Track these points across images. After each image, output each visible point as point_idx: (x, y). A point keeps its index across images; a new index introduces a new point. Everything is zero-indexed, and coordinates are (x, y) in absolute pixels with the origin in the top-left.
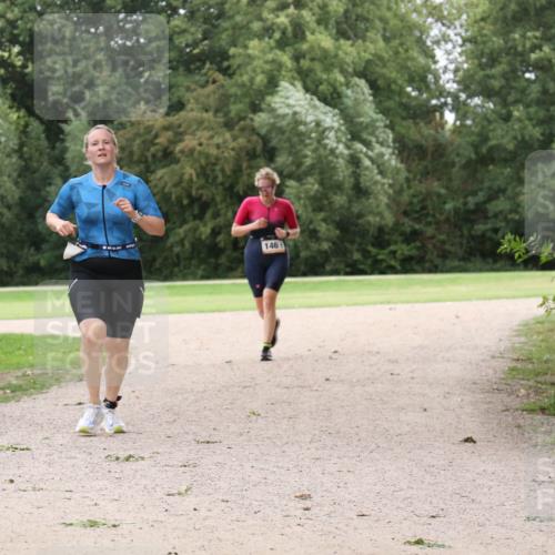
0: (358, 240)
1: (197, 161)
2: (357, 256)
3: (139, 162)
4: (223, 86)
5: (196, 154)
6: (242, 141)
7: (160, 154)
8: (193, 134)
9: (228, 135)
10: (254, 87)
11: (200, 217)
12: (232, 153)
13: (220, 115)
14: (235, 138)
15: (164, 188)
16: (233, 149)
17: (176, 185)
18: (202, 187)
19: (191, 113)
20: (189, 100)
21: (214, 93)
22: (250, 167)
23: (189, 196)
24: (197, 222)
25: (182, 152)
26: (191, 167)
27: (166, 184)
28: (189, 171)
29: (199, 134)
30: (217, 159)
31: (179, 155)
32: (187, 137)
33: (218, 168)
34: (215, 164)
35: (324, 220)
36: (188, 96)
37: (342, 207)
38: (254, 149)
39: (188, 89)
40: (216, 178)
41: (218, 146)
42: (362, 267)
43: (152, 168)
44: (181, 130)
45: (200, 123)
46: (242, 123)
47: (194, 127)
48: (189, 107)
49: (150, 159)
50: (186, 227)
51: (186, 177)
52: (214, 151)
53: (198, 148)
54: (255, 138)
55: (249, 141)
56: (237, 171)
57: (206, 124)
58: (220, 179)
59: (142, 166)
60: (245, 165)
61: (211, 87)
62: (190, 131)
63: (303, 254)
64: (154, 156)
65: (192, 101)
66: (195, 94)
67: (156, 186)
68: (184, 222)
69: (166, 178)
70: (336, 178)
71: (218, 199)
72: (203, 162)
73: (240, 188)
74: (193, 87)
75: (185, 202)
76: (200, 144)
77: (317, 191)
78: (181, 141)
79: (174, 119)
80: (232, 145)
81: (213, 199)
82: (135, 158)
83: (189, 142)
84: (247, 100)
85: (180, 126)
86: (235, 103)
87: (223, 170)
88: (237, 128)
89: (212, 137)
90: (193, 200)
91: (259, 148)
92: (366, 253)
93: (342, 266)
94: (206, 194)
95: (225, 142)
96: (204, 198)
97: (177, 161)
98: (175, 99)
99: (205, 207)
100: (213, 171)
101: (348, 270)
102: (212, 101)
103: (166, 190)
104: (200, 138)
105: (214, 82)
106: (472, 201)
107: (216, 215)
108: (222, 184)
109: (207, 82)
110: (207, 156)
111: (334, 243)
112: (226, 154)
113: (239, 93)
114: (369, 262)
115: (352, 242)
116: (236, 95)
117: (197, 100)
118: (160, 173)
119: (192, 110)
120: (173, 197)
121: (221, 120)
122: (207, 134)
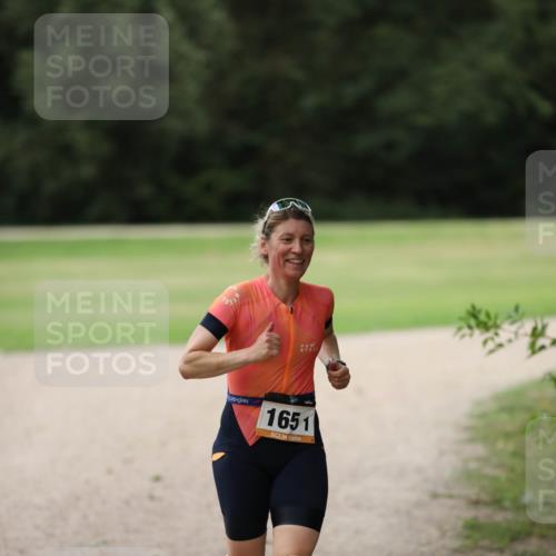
63: (50, 186)
106: (351, 93)
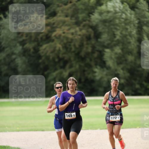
0: (138, 78)
1: (62, 41)
2: (137, 86)
3: (34, 41)
4: (75, 5)
5: (62, 37)
6: (84, 31)
7: (44, 38)
8: (60, 27)
9: (77, 29)
10: (90, 5)
11: (63, 67)
12: (79, 37)
13: (73, 18)
14: (81, 30)
15: (46, 54)
16: (80, 35)
17: (52, 52)
18: (64, 53)
19: (60, 18)
20: (58, 12)
21: (70, 8)
22: (87, 44)
23: (58, 57)
24: (62, 70)
25: (55, 36)
26: (60, 44)
27: (47, 51)
28: (59, 46)
29: (63, 27)
30: (72, 40)
31: (54, 38)
32: (58, 29)
33: (72, 44)
34: (71, 42)
35: (123, 69)
36: (58, 9)
37: (132, 62)
38: (90, 35)
39: (58, 6)
40: (71, 49)
41: (72, 34)
42: (139, 92)
43: (41, 44)
44: (55, 26)
45: (64, 22)
46: (84, 23)
47: (61, 25)
48: (59, 14)
49: (40, 39)
50: (57, 72)
51: (57, 48)
52: (70, 36)
53: (63, 35)
54: (90, 30)
55: (87, 31)
56: (82, 45)
57: (67, 23)
58: (73, 49)
59: (36, 43)
60: (85, 43)
61: (69, 5)
62: (59, 26)
64: (42, 38)
65: (60, 12)
66: (61, 8)
67: (43, 52)
68: (56, 70)
69: (48, 49)
70: (130, 47)
71: (72, 59)
72: (65, 41)
73: (82, 54)
74: (60, 4)
75: (57, 60)
76: (64, 33)
77: (120, 54)
78: (55, 31)
79: (51, 20)
80: (79, 33)
81: (70, 59)
82: (33, 39)
83: (58, 32)
84: (87, 12)
85: (54, 24)
86: (81, 13)
87: (75, 45)
88: (82, 25)
89: (69, 29)
90: (60, 59)
91: (92, 35)
92: (141, 85)
93: (130, 91)
94: (66, 57)
95: (76, 32)
96: (66, 59)
97: (53, 41)
98: (52, 10)
99: (66, 62)
100: (70, 45)
101: (133, 93)
102: (70, 12)
103: (48, 54)
104: (63, 30)
105: (71, 2)
107: (71, 67)
108: (74, 52)
109: (67, 2)
110: (67, 38)
111: (127, 80)
112: (76, 38)
113: (83, 8)
114: (143, 89)
115: (135, 80)
116: (82, 9)
117: (62, 11)
118: (44, 46)
119: (60, 16)
120: (51, 58)
121: (74, 21)
122: (67, 28)
